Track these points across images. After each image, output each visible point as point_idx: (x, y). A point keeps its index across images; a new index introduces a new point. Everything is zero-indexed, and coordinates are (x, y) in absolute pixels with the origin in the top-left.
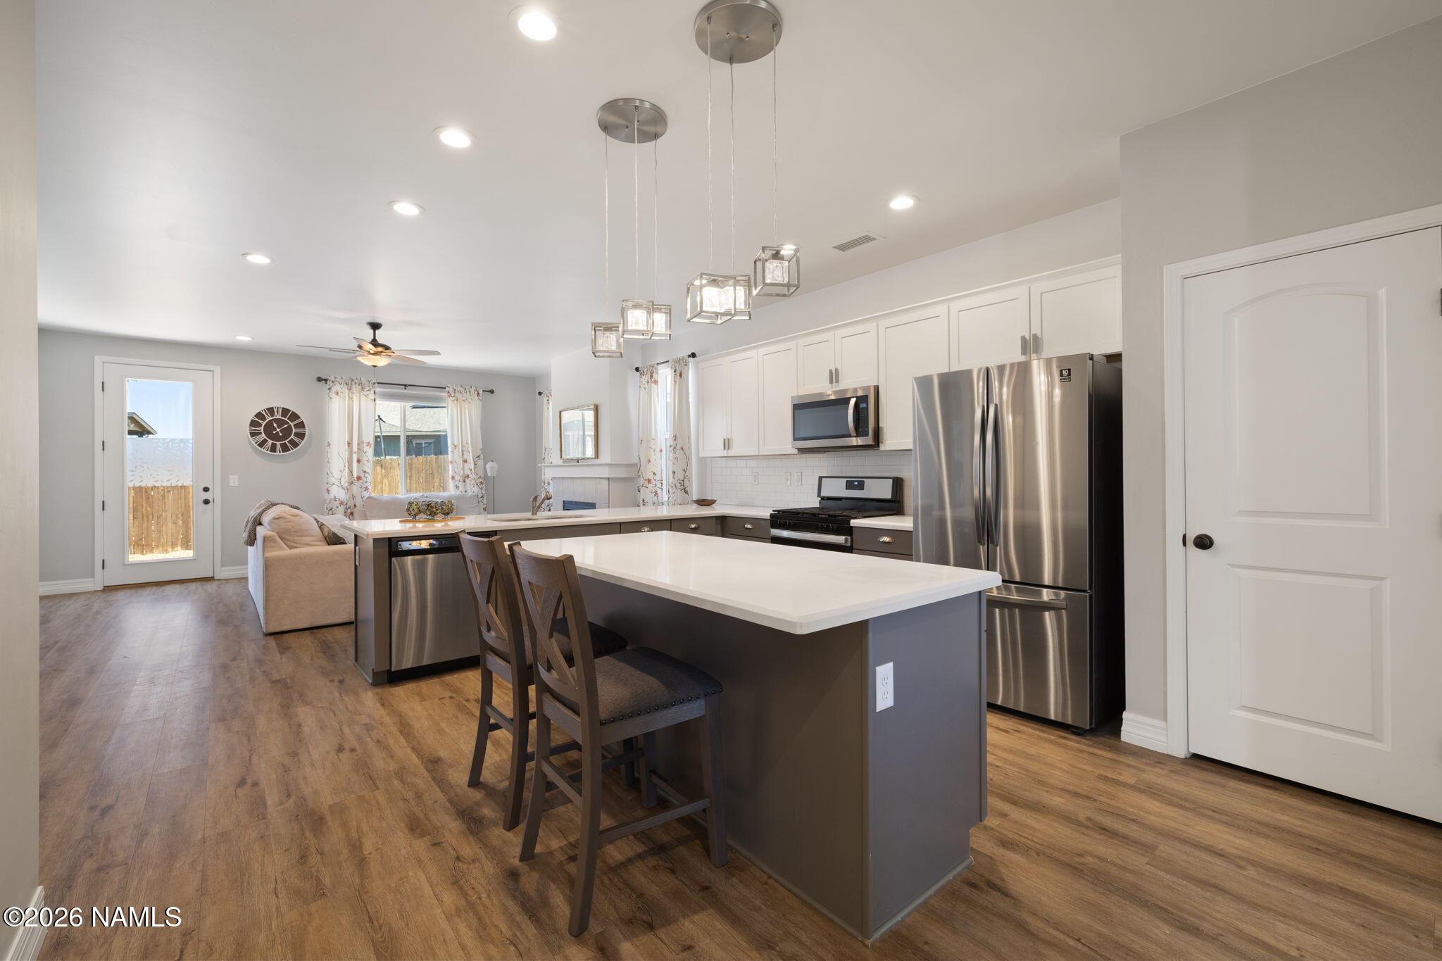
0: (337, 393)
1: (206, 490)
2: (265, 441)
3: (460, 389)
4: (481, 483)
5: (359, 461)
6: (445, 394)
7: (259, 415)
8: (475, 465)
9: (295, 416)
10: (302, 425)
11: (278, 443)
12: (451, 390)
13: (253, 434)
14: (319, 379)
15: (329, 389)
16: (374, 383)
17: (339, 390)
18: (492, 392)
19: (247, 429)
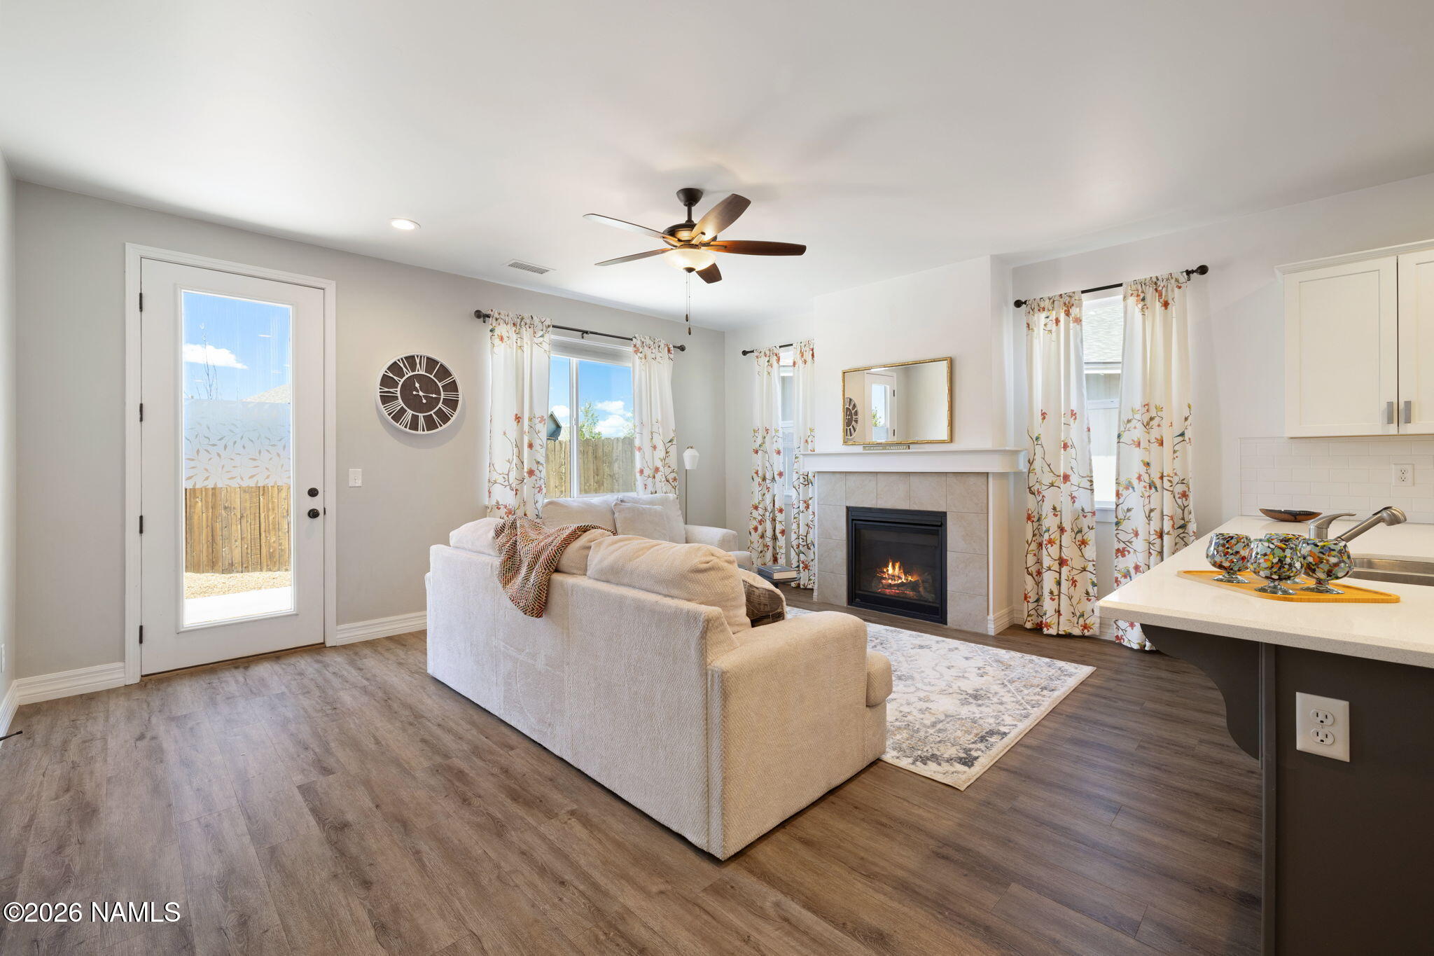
0: (502, 339)
1: (313, 493)
2: (402, 411)
3: (648, 341)
4: (675, 479)
5: (531, 446)
6: (630, 349)
7: (394, 367)
8: (667, 453)
9: (444, 372)
10: (453, 387)
11: (421, 415)
12: (639, 343)
13: (386, 399)
14: (479, 314)
15: (491, 331)
16: (549, 326)
17: (505, 335)
18: (682, 348)
19: (376, 390)
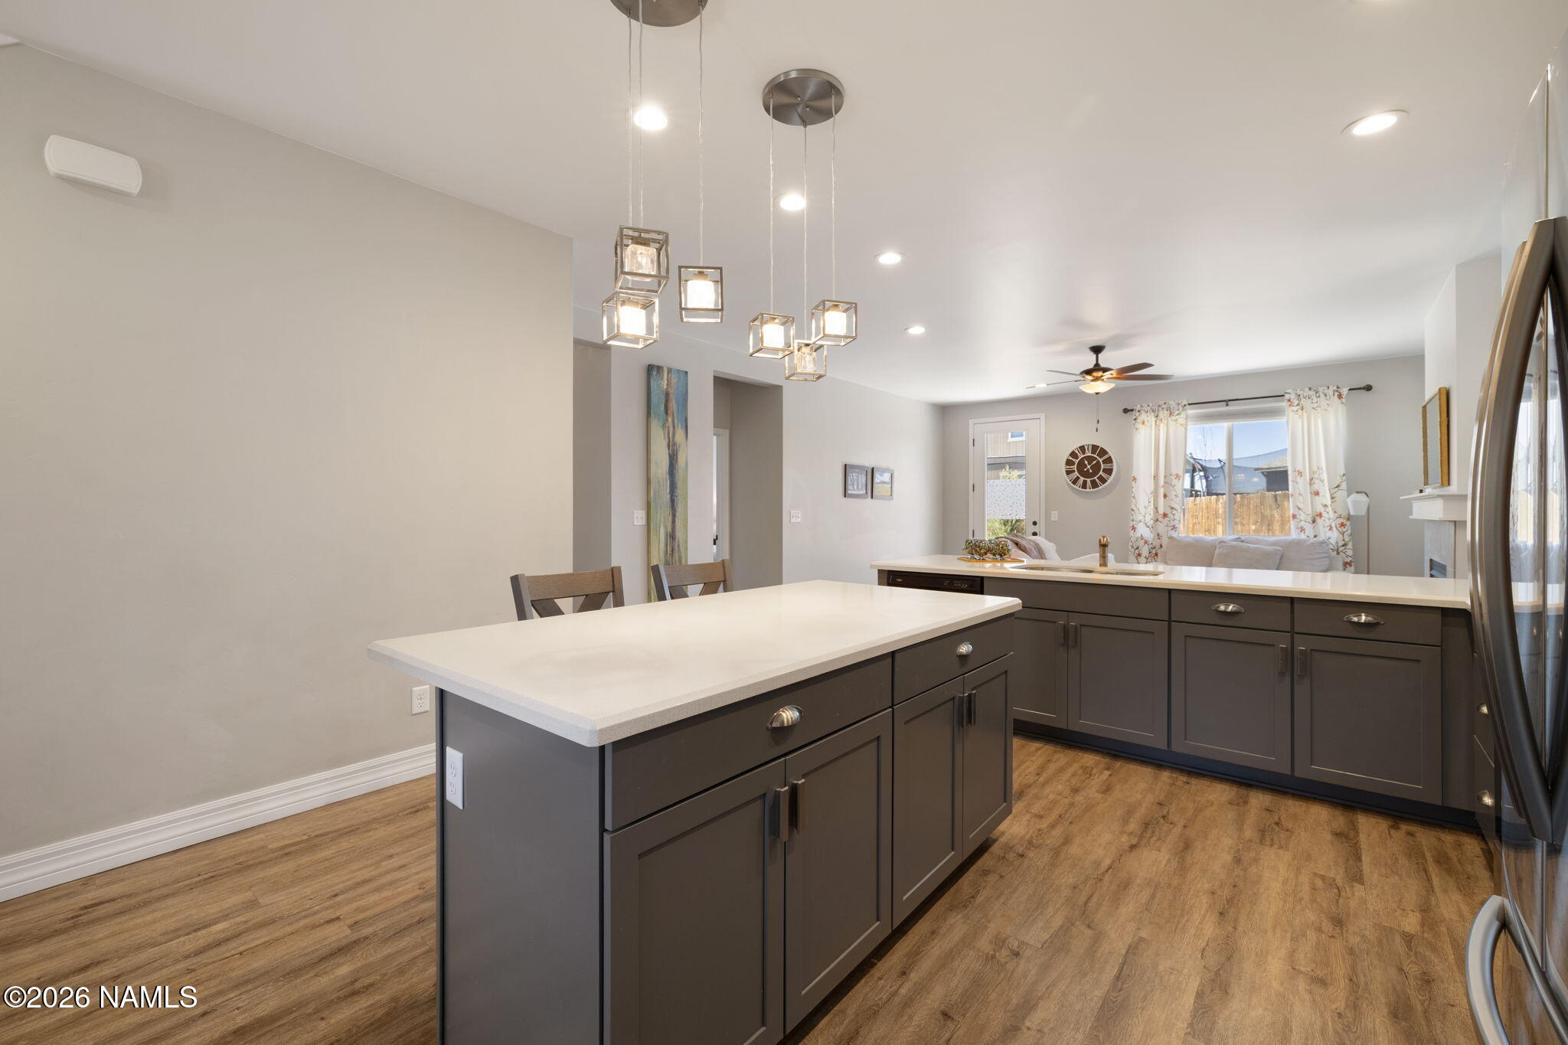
0: (1143, 423)
1: (1035, 523)
2: (1078, 478)
3: (1307, 392)
4: (1342, 525)
5: (1165, 496)
6: (1285, 404)
7: (1073, 454)
8: (1332, 498)
9: (1103, 452)
10: (1109, 460)
11: (1089, 480)
12: (1293, 397)
13: (1068, 473)
14: (1126, 411)
15: (1135, 420)
16: (1185, 405)
17: (1146, 419)
18: (1369, 388)
19: (1063, 468)
